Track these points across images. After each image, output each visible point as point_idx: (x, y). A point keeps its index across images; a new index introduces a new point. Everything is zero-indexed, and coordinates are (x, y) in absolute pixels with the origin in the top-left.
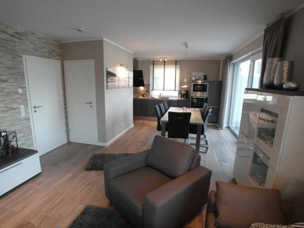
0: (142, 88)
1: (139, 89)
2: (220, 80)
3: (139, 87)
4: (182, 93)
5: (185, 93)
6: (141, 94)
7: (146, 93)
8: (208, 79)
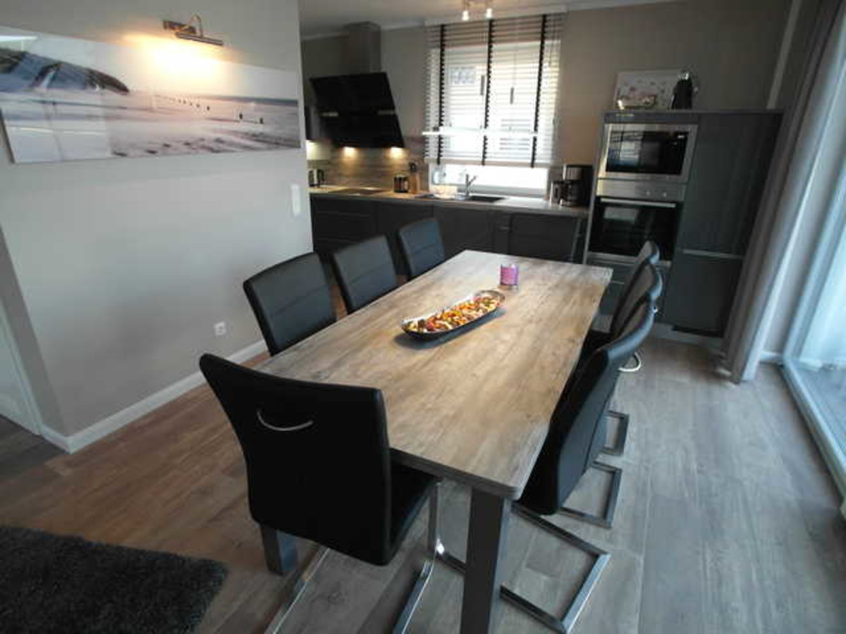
0: (396, 153)
1: (388, 159)
2: (771, 105)
3: (383, 150)
4: (561, 175)
5: (572, 177)
6: (393, 179)
7: (408, 174)
8: (695, 101)
